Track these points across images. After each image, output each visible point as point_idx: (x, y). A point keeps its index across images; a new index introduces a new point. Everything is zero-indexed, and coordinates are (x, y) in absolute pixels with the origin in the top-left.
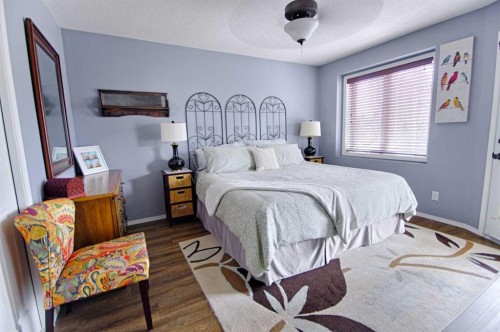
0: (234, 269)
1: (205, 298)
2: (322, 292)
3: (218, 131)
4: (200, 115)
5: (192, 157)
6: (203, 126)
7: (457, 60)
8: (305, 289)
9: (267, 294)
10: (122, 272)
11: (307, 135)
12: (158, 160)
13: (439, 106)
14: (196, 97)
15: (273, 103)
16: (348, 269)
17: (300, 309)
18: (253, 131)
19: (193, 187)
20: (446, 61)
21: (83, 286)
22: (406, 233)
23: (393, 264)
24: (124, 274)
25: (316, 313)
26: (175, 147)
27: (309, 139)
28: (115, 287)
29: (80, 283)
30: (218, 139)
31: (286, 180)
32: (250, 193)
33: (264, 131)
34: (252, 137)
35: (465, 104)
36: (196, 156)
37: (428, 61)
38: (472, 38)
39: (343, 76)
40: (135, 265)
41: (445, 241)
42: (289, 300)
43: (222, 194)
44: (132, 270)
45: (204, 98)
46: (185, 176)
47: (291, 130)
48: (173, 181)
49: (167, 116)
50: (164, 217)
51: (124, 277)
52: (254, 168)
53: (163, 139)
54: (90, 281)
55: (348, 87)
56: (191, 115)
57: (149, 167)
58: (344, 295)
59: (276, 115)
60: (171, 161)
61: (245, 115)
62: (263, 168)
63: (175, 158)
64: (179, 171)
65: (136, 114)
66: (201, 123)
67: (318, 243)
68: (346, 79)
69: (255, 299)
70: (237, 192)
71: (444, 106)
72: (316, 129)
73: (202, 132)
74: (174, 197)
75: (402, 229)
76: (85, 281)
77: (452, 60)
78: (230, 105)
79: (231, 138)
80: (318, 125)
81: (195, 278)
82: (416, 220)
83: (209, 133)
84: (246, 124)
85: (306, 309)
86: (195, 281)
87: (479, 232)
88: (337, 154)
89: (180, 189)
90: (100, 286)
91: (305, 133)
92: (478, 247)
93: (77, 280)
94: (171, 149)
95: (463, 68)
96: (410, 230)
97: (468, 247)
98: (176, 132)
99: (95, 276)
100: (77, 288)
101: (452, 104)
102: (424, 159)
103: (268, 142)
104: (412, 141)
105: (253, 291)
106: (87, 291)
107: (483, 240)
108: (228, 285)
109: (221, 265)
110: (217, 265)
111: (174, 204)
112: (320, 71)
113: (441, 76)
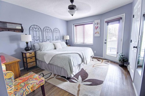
0: (60, 77)
1: (56, 86)
2: (84, 76)
3: (41, 38)
4: (35, 32)
5: (32, 46)
6: (36, 36)
7: (98, 24)
8: (80, 76)
9: (72, 80)
10: (38, 83)
11: (66, 39)
12: (19, 48)
13: (95, 33)
14: (33, 26)
15: (56, 30)
16: (86, 70)
17: (81, 80)
18: (51, 38)
19: (35, 56)
20: (96, 24)
21: (25, 92)
22: (92, 60)
23: (93, 67)
24: (38, 84)
25: (85, 80)
26: (27, 43)
27: (66, 40)
28: (35, 89)
29: (24, 91)
30: (41, 40)
31: (68, 51)
32: (63, 55)
33: (54, 38)
34: (51, 40)
35: (99, 33)
36: (34, 46)
37: (92, 23)
38: (100, 20)
39: (73, 24)
40: (41, 80)
41: (99, 60)
42: (78, 80)
43: (52, 57)
44: (40, 82)
45: (35, 27)
46: (32, 53)
47: (61, 38)
48: (28, 55)
49: (22, 32)
50: (23, 68)
51: (38, 85)
52: (55, 49)
53: (22, 40)
54: (28, 89)
55: (75, 27)
56: (31, 32)
57: (15, 51)
58: (88, 75)
59: (57, 33)
60: (26, 48)
61: (49, 33)
62: (58, 48)
63: (27, 47)
64: (29, 51)
65: (9, 31)
66: (35, 35)
67: (79, 65)
68: (74, 25)
69: (70, 82)
70: (59, 55)
71: (96, 33)
72: (68, 38)
73: (36, 38)
74: (29, 60)
75: (91, 60)
76: (26, 90)
77: (97, 24)
78: (44, 30)
79: (45, 40)
80: (68, 36)
81: (49, 83)
82: (93, 58)
83: (38, 38)
84: (49, 36)
85: (82, 80)
86: (49, 84)
87: (103, 58)
88: (73, 44)
89: (31, 58)
90: (31, 90)
91: (65, 39)
92: (104, 61)
93: (22, 90)
94: (26, 44)
95: (99, 25)
96: (93, 60)
97: (103, 61)
98: (28, 38)
99: (29, 87)
100: (23, 93)
101: (97, 33)
102: (93, 44)
103: (56, 41)
104: (90, 40)
105: (68, 80)
106: (26, 93)
107: (104, 59)
108: (60, 81)
109: (55, 77)
110: (54, 77)
111: (29, 63)
112: (68, 22)
113: (95, 27)
